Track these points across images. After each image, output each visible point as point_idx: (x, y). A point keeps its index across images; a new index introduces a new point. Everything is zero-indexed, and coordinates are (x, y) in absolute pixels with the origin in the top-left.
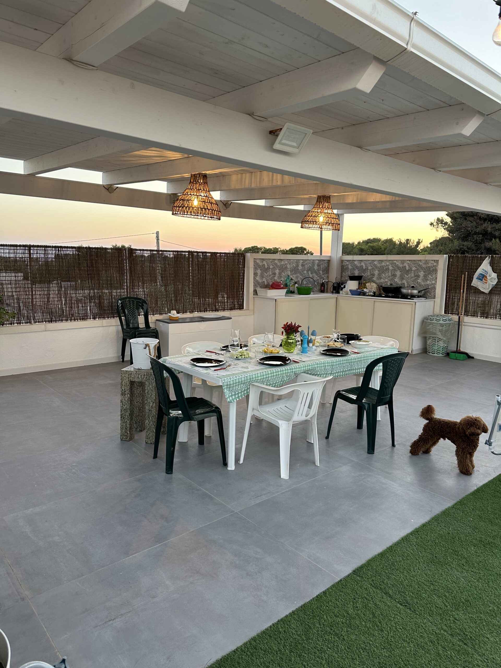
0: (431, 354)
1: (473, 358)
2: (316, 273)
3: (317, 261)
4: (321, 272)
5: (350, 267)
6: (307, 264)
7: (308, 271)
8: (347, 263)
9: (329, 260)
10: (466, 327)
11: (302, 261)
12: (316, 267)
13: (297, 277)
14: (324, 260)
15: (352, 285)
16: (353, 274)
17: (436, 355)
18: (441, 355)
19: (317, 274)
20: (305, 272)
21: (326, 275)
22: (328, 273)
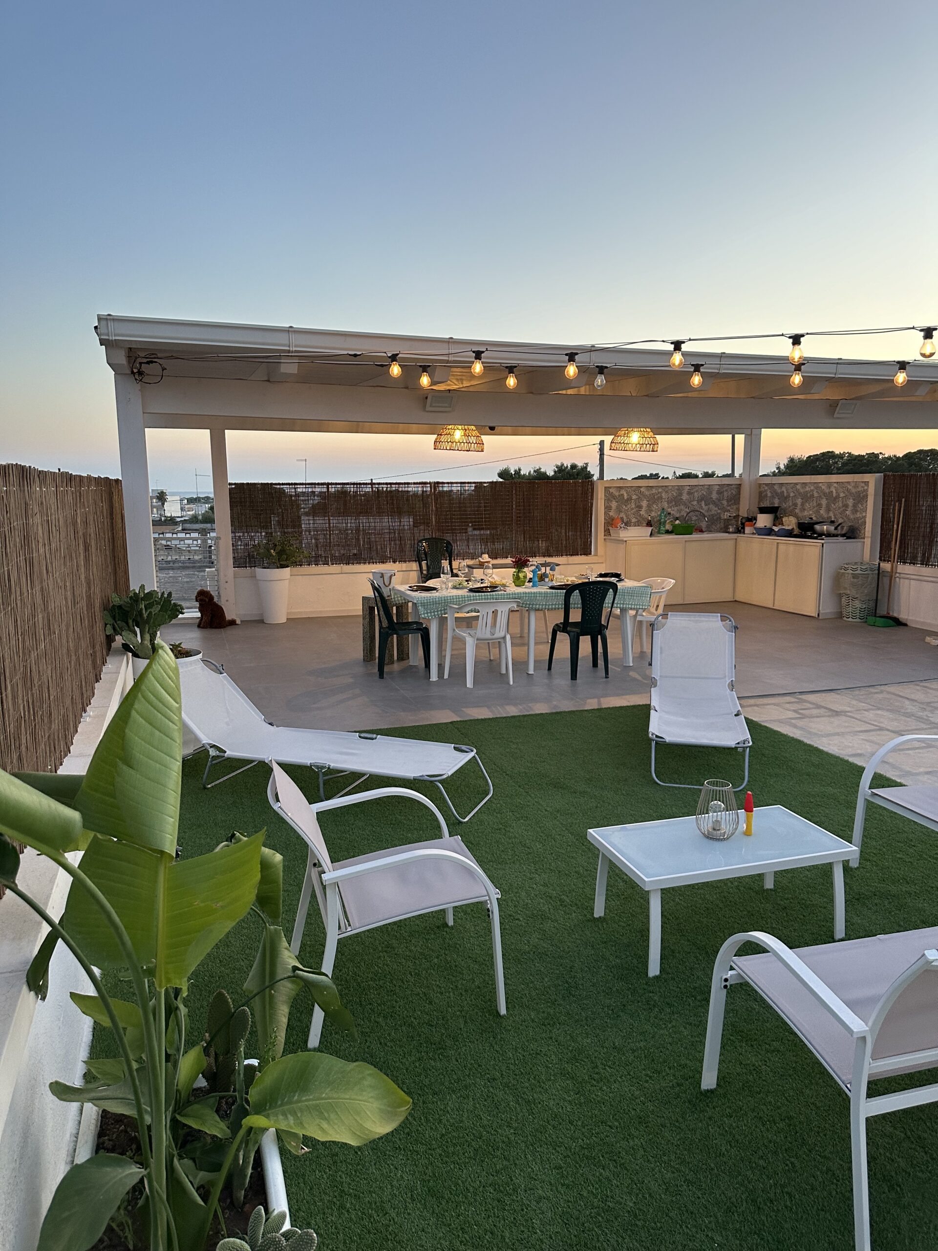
0: (845, 618)
1: (905, 625)
2: (714, 503)
3: (718, 487)
4: (725, 502)
5: (769, 494)
6: (697, 491)
7: (699, 501)
8: (766, 488)
9: (740, 485)
10: (902, 580)
11: (688, 488)
12: (714, 496)
13: (680, 511)
14: (731, 485)
15: (763, 520)
16: (772, 504)
17: (850, 619)
18: (859, 620)
19: (717, 505)
20: (695, 503)
21: (735, 507)
22: (739, 504)
